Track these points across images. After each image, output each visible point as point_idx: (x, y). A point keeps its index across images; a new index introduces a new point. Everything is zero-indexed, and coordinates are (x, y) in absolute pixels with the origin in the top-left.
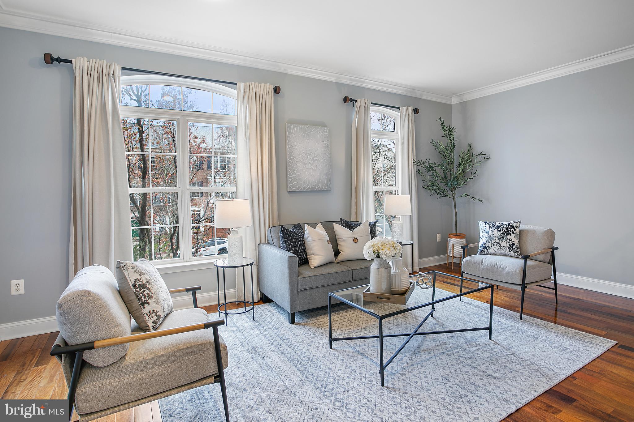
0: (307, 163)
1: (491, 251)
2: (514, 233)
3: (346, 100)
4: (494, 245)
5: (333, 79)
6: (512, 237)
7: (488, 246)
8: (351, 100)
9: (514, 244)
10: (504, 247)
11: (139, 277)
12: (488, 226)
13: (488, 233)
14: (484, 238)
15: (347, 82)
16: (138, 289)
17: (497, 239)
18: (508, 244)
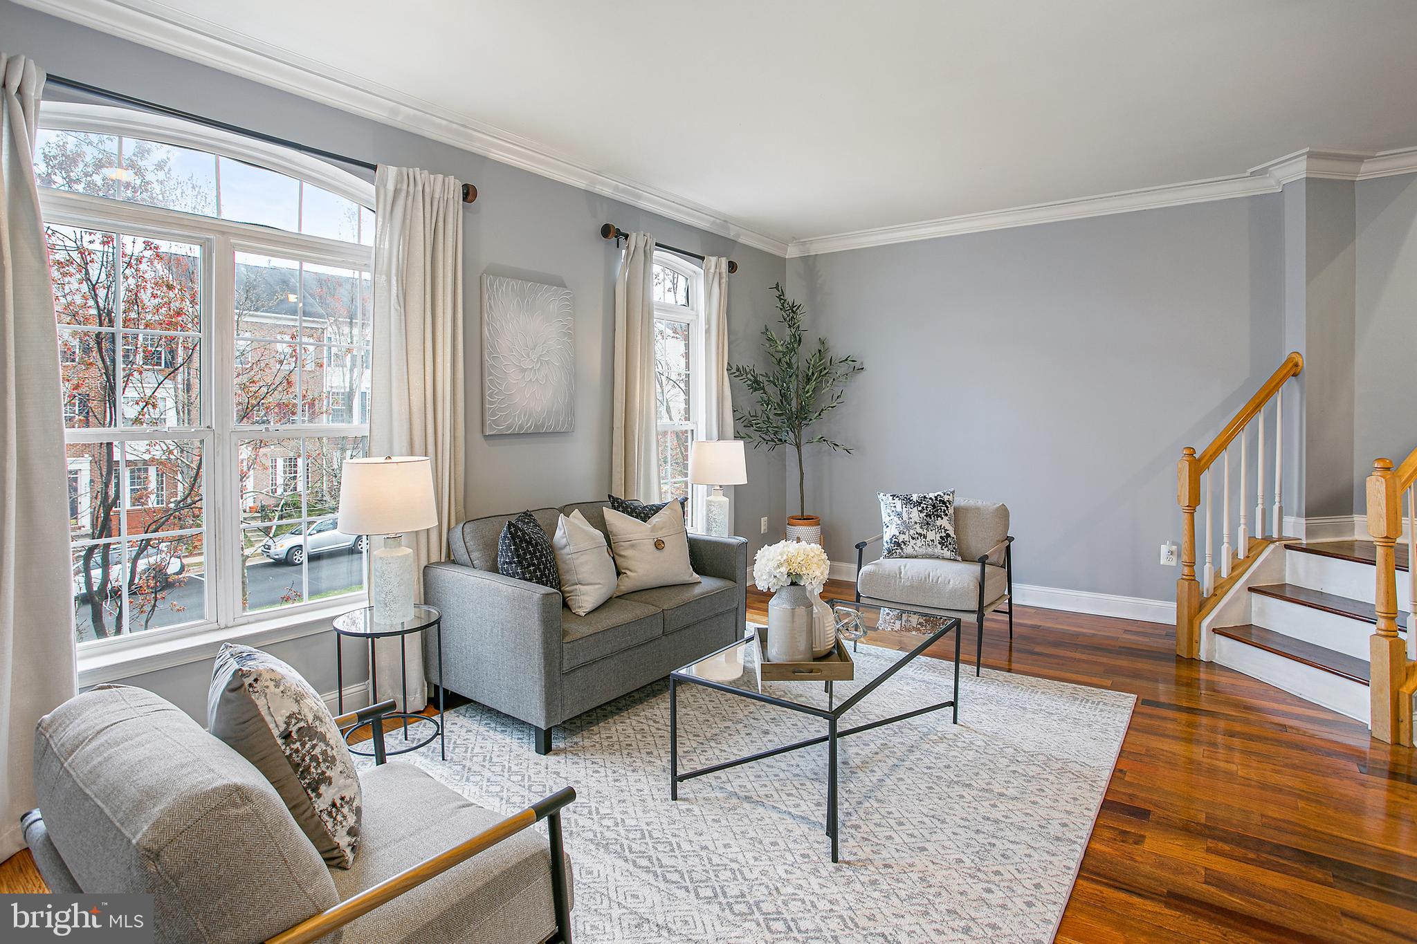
0: (525, 370)
1: (908, 550)
2: (946, 515)
3: (606, 231)
4: (913, 538)
5: (581, 184)
6: (944, 522)
7: (902, 542)
8: (618, 233)
9: (948, 535)
10: (932, 541)
11: (295, 709)
12: (898, 503)
13: (899, 515)
14: (894, 526)
15: (607, 192)
16: (298, 745)
17: (918, 526)
18: (938, 536)
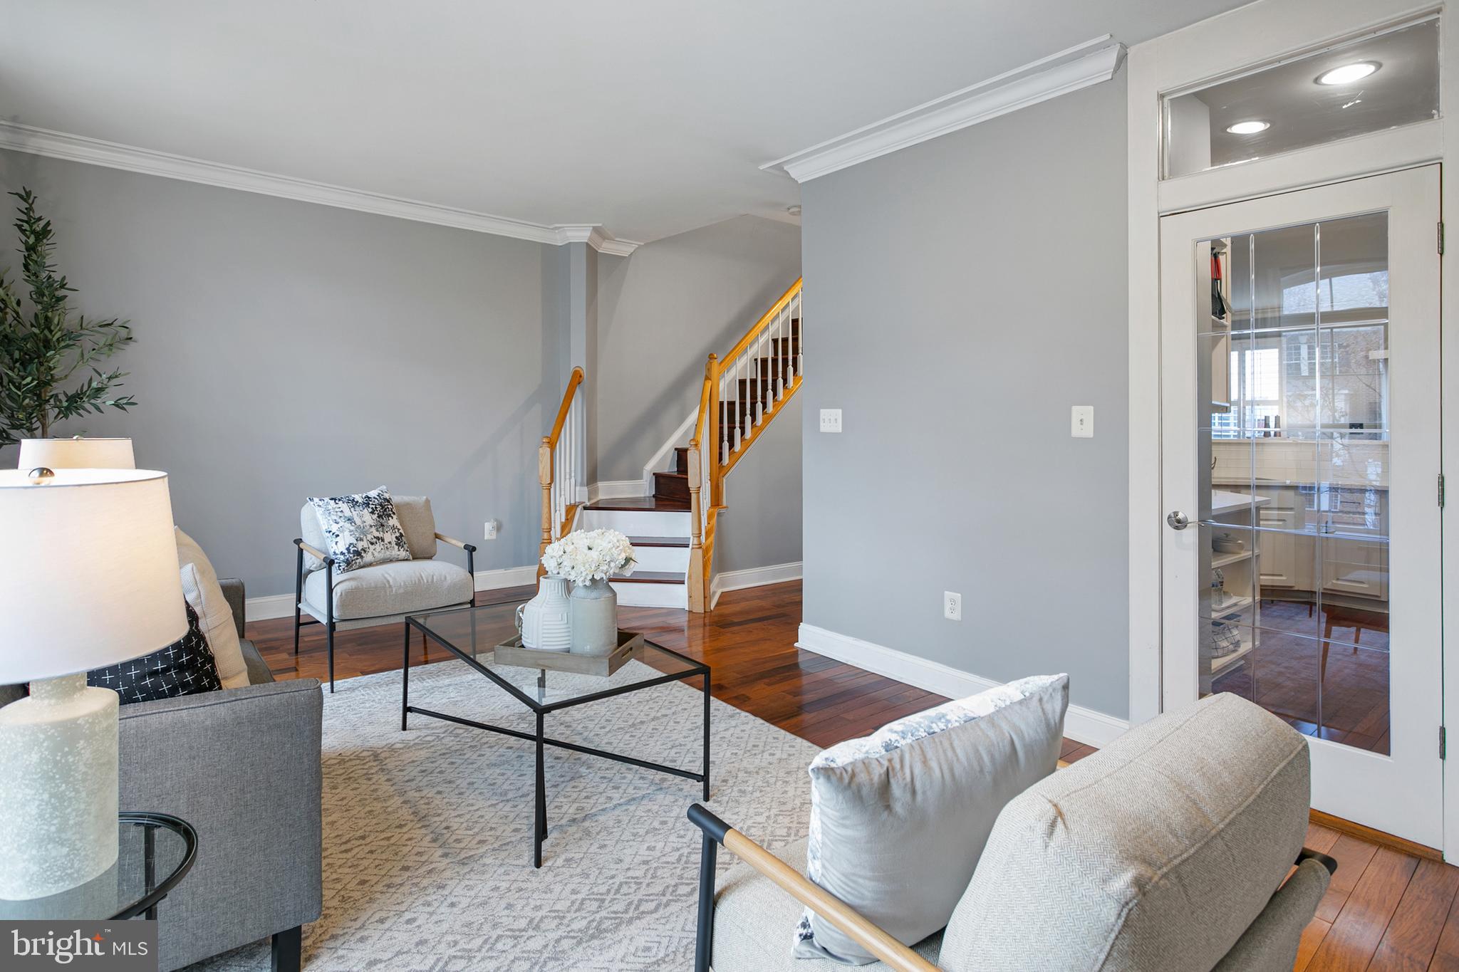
2: (394, 513)
4: (372, 544)
6: (393, 521)
7: (362, 549)
10: (390, 543)
13: (350, 520)
14: (347, 533)
17: (373, 529)
18: (394, 536)
